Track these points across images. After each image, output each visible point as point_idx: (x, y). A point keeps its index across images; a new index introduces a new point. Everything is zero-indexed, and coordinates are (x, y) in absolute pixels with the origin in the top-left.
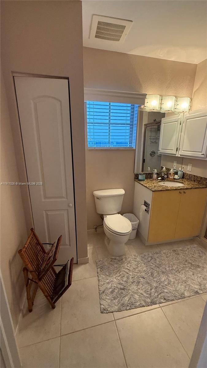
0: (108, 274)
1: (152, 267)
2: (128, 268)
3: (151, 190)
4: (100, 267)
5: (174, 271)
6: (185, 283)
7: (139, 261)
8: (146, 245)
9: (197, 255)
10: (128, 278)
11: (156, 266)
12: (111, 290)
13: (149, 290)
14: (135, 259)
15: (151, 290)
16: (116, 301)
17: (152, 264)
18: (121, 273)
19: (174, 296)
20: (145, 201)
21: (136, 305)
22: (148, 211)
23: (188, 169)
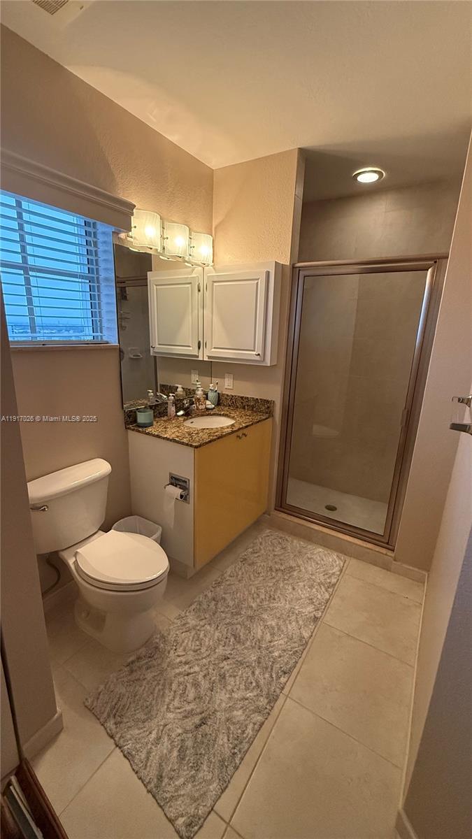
0: (143, 717)
1: (228, 621)
2: (183, 659)
3: (191, 446)
4: (109, 716)
5: (266, 603)
6: (293, 613)
7: (197, 626)
8: (188, 577)
9: (278, 549)
10: (196, 685)
11: (232, 613)
12: (175, 753)
13: (251, 679)
14: (184, 625)
15: (253, 673)
16: (204, 773)
17: (223, 615)
18: (174, 686)
19: (294, 653)
20: (170, 473)
21: (247, 736)
22: (186, 496)
23: (226, 384)
